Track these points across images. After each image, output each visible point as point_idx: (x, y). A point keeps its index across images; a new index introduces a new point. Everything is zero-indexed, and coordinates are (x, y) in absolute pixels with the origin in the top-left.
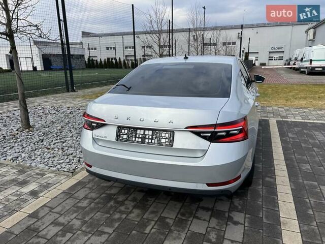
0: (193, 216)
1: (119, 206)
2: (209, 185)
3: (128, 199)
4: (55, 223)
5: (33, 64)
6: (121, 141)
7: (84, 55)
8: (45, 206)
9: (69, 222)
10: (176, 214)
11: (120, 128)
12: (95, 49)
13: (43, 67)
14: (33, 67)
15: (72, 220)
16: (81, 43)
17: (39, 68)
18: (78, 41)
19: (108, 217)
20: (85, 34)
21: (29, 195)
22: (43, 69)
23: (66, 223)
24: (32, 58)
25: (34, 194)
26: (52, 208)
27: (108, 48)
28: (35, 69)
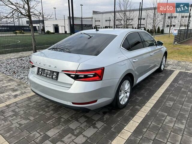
0: (76, 119)
1: (46, 108)
2: (73, 103)
3: (53, 105)
4: (13, 111)
5: (65, 29)
6: (39, 75)
7: (92, 25)
8: (15, 102)
9: (19, 111)
10: (69, 117)
11: (39, 68)
12: (99, 21)
13: (70, 31)
14: (65, 31)
15: (21, 111)
16: (92, 18)
17: (68, 32)
18: (90, 16)
19: (37, 112)
20: (95, 13)
21: (13, 96)
22: (70, 33)
23: (18, 112)
24: (65, 27)
25: (16, 96)
26: (17, 104)
27: (106, 21)
28: (66, 32)
